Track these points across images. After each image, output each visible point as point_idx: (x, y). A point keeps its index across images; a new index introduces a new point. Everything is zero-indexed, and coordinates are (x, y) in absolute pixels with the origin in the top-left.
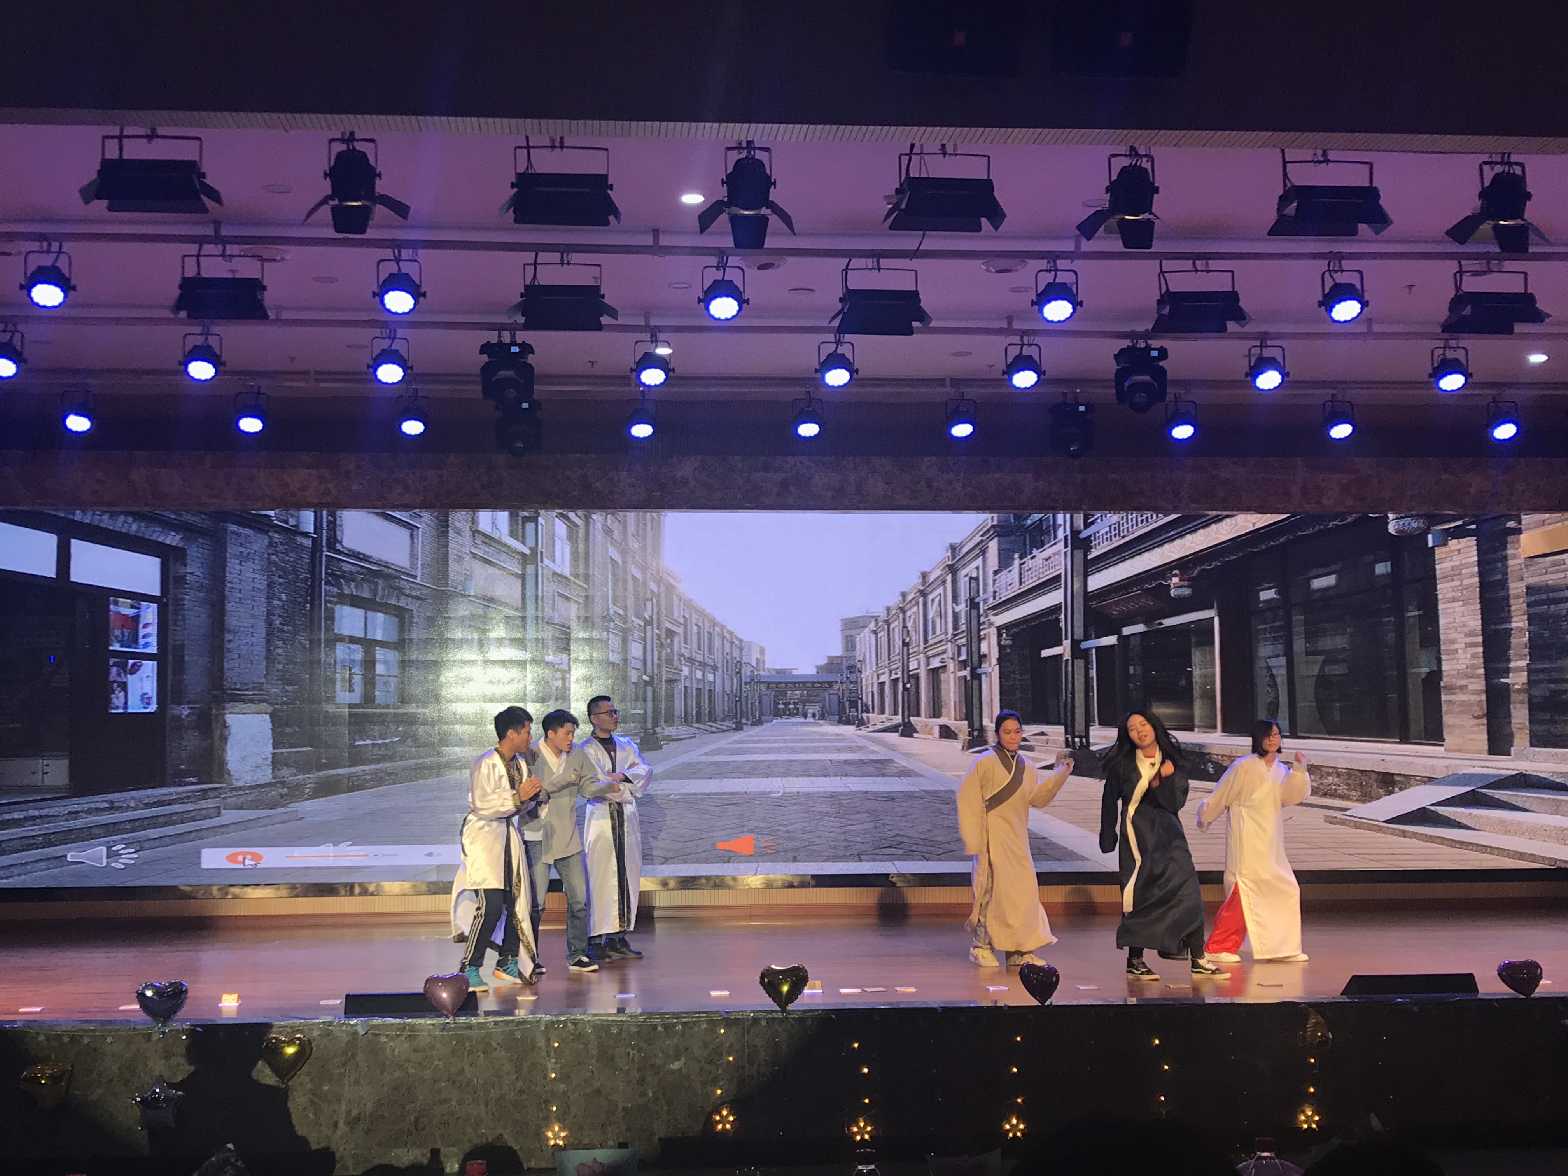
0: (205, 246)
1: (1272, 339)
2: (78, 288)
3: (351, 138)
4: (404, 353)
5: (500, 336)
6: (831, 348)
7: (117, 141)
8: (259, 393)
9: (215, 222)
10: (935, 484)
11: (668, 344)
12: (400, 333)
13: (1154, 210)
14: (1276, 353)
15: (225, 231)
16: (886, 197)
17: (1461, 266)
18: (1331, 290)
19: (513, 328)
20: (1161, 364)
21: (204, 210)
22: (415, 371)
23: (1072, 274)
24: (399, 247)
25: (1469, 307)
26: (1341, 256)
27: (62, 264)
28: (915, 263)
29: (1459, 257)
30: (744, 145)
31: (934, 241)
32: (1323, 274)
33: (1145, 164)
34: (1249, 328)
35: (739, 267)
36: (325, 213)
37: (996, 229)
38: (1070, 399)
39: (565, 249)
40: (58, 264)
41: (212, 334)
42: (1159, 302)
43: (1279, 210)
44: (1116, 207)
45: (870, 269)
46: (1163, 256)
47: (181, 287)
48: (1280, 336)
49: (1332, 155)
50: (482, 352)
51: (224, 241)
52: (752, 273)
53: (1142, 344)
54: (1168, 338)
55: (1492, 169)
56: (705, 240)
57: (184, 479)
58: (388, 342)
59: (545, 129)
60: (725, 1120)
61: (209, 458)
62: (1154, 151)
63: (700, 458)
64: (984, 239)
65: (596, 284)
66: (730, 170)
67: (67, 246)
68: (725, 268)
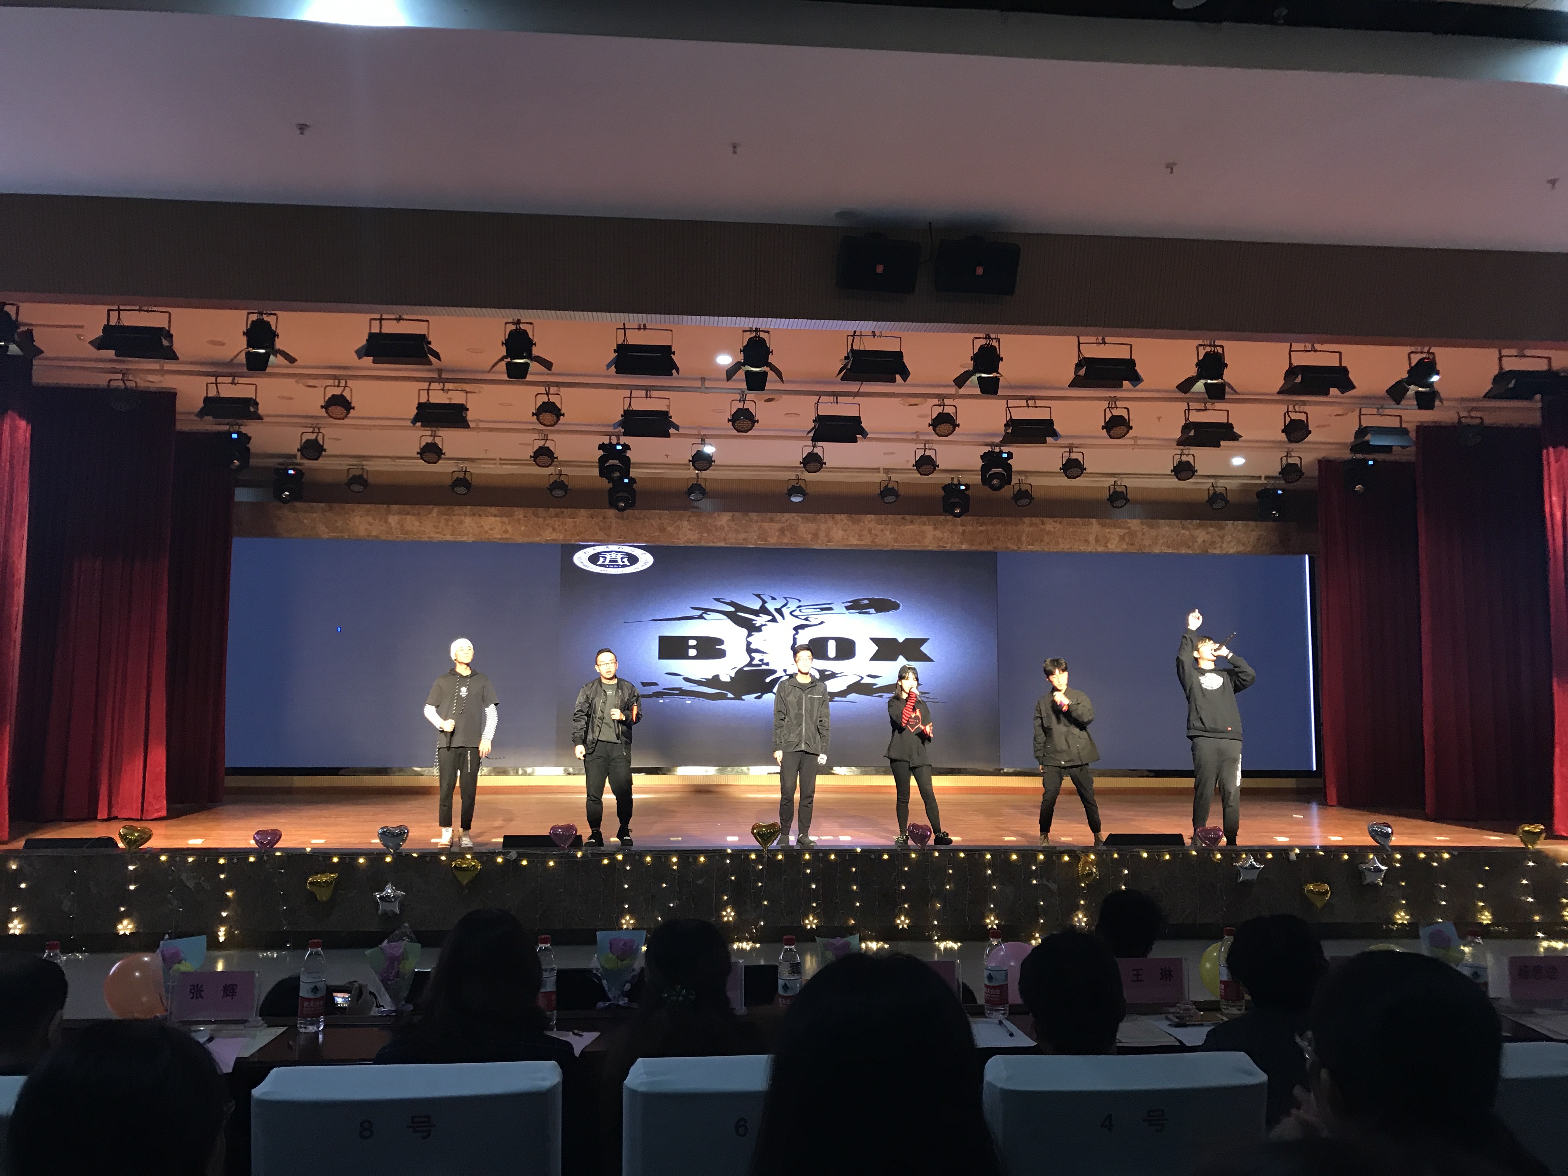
0: (433, 384)
2: (355, 408)
3: (518, 322)
4: (552, 449)
5: (610, 439)
6: (809, 450)
7: (378, 321)
8: (466, 471)
9: (438, 369)
10: (873, 532)
11: (711, 445)
12: (550, 437)
13: (999, 372)
14: (1080, 457)
15: (444, 375)
16: (840, 361)
17: (1189, 406)
18: (1109, 419)
19: (617, 436)
20: (1009, 461)
21: (430, 363)
22: (559, 459)
23: (953, 407)
24: (548, 386)
25: (1193, 431)
26: (1115, 399)
27: (347, 394)
28: (857, 400)
29: (1187, 401)
30: (754, 329)
31: (868, 387)
32: (1105, 410)
33: (995, 343)
34: (1060, 441)
35: (753, 401)
36: (502, 366)
37: (905, 381)
38: (955, 482)
39: (647, 389)
40: (344, 393)
41: (438, 436)
42: (1005, 425)
43: (1075, 372)
44: (977, 369)
45: (832, 403)
46: (1006, 398)
47: (417, 408)
48: (1081, 446)
49: (1108, 340)
50: (599, 449)
51: (444, 381)
52: (761, 404)
53: (997, 450)
54: (1012, 446)
55: (1204, 349)
56: (730, 384)
57: (421, 523)
58: (543, 442)
59: (633, 319)
60: (729, 915)
61: (436, 510)
62: (1000, 336)
63: (731, 514)
64: (899, 386)
65: (666, 410)
66: (745, 344)
67: (350, 383)
68: (744, 401)
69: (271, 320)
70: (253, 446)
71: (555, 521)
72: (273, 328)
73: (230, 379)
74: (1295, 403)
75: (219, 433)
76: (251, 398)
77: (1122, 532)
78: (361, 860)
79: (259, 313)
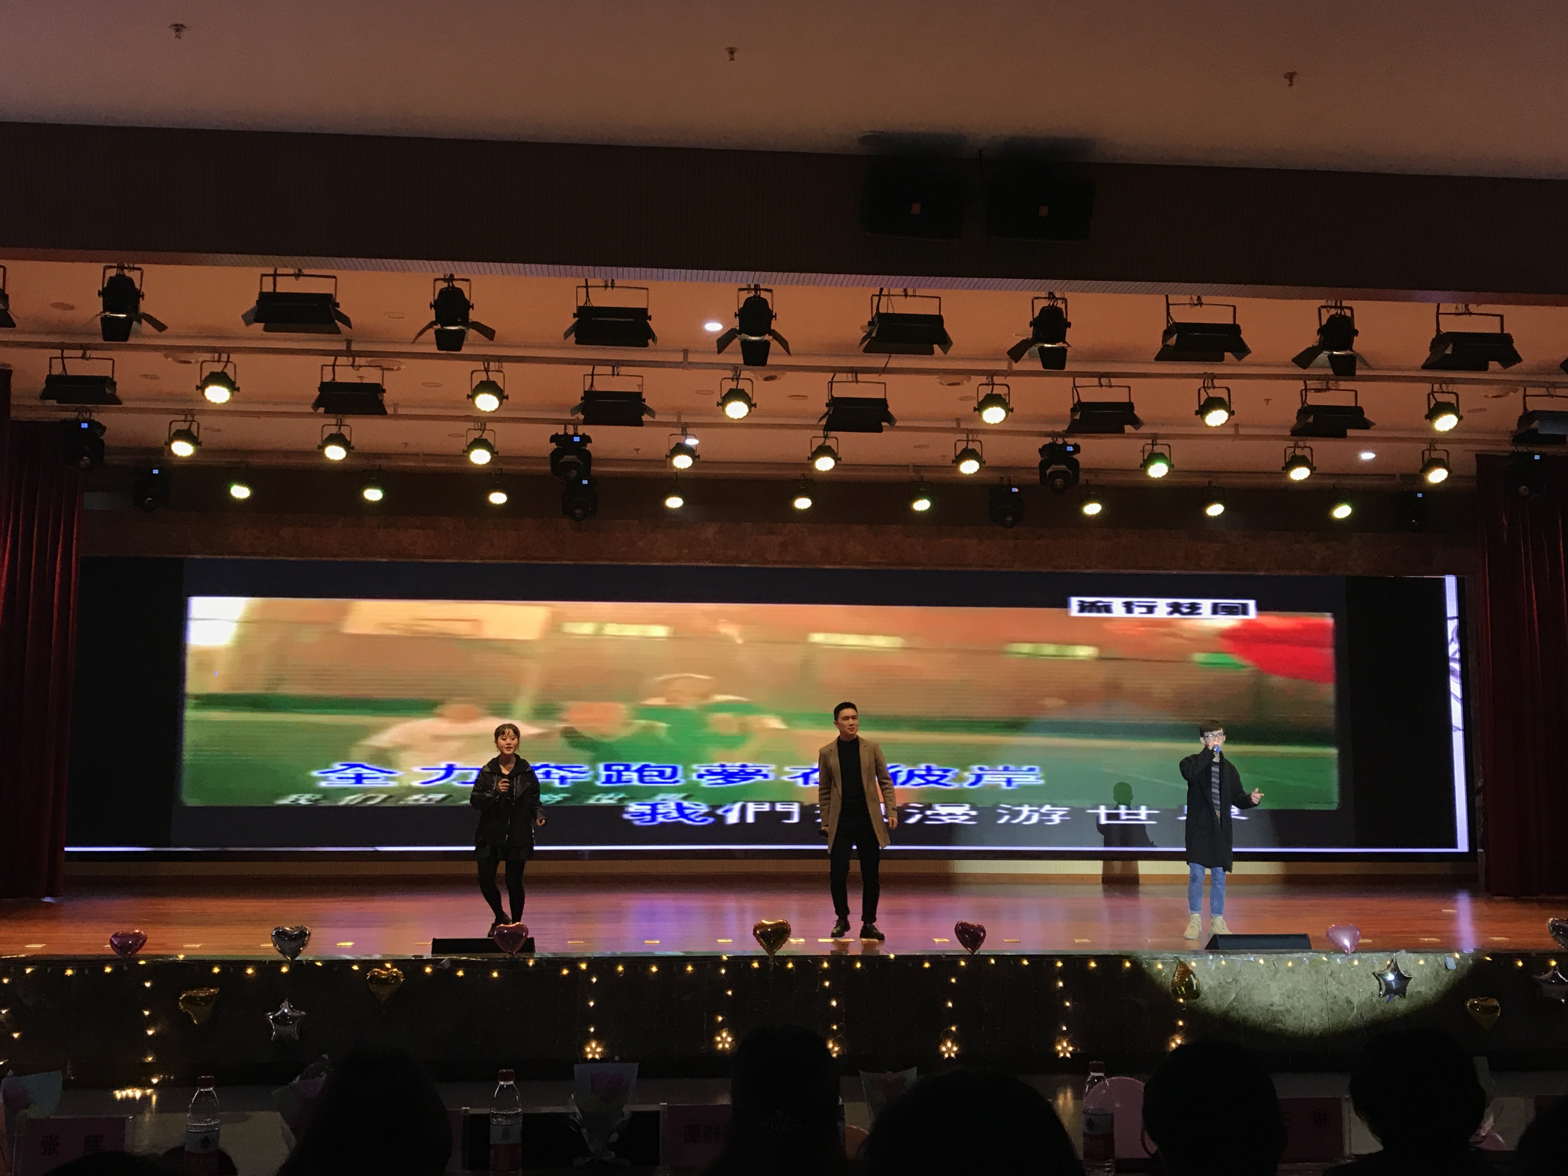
0: (340, 358)
1: (1160, 438)
2: (242, 390)
3: (451, 278)
4: (491, 441)
5: (565, 429)
6: (820, 442)
7: (272, 278)
8: (379, 471)
10: (901, 548)
11: (695, 436)
12: (489, 426)
13: (1066, 340)
14: (1165, 450)
15: (355, 347)
16: (862, 328)
17: (1305, 385)
18: (1205, 402)
19: (575, 424)
20: (1076, 456)
21: (338, 332)
22: (500, 455)
23: (1005, 387)
24: (489, 361)
25: (1312, 417)
26: (1213, 377)
27: (230, 371)
28: (884, 378)
29: (1305, 378)
30: (752, 287)
31: (898, 361)
32: (1199, 390)
33: (1060, 305)
34: (1143, 430)
35: (749, 379)
36: (431, 334)
37: (946, 353)
38: (1005, 482)
39: (616, 364)
40: (225, 371)
41: (344, 425)
42: (1072, 410)
43: (1164, 342)
44: (1038, 337)
45: (850, 382)
46: (1074, 375)
47: (320, 389)
48: (1166, 436)
49: (1204, 299)
50: (551, 441)
51: (354, 354)
52: (759, 383)
53: (1060, 441)
54: (1080, 437)
55: (1328, 312)
56: (722, 358)
57: (321, 536)
58: (479, 433)
59: (598, 275)
60: (724, 1040)
61: (341, 520)
62: (1066, 295)
63: (719, 524)
64: (937, 360)
65: (637, 390)
66: (741, 305)
67: (233, 357)
68: (738, 379)
69: (135, 276)
70: (106, 437)
71: (493, 535)
72: (137, 286)
73: (79, 353)
74: (1445, 380)
75: (64, 422)
76: (107, 377)
77: (1219, 547)
78: (250, 971)
79: (118, 267)
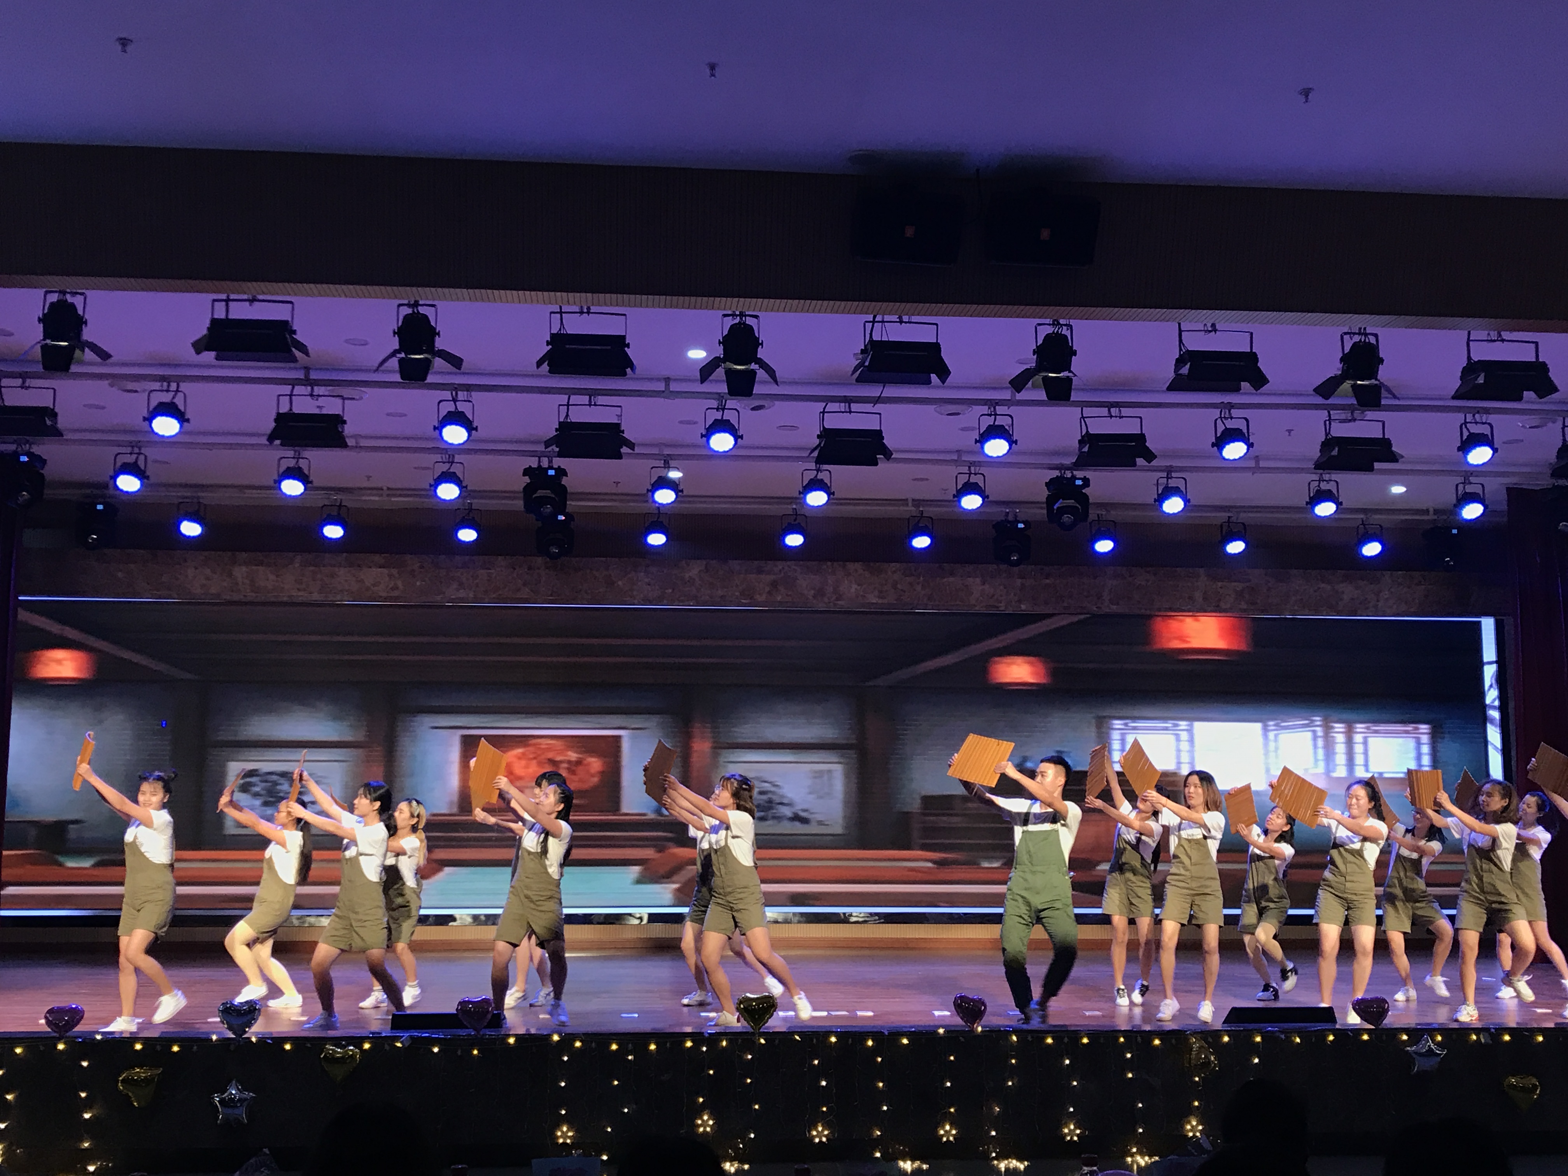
0: (296, 387)
1: (1176, 471)
2: (191, 421)
3: (416, 304)
4: (459, 475)
5: (539, 462)
6: (812, 474)
7: (224, 303)
8: (340, 506)
9: (305, 368)
10: (899, 586)
11: (678, 469)
12: (457, 458)
13: (1072, 369)
14: (1181, 484)
15: (313, 376)
16: (855, 355)
17: (1329, 415)
18: (1222, 434)
19: (549, 456)
20: (1085, 491)
21: (294, 360)
22: (470, 489)
23: (1009, 418)
24: (456, 390)
25: (1337, 449)
26: (1231, 406)
27: (179, 401)
28: (879, 407)
29: (1329, 408)
30: (738, 313)
31: (891, 391)
32: (1216, 420)
33: (1065, 331)
34: (1156, 463)
35: (735, 409)
36: (394, 363)
37: (943, 382)
38: (1011, 518)
39: (592, 393)
40: (175, 401)
41: (303, 458)
42: (1080, 442)
43: (1176, 370)
44: (1041, 366)
45: (843, 412)
46: (1082, 405)
47: (276, 420)
48: (1182, 469)
49: (1219, 326)
50: (524, 474)
51: (313, 383)
52: (746, 413)
53: (1068, 474)
54: (1089, 470)
55: (1351, 339)
56: (706, 387)
57: (277, 576)
58: (447, 466)
59: (572, 301)
60: (706, 1123)
61: (298, 558)
62: (1072, 322)
63: (704, 562)
64: (935, 390)
65: (615, 421)
66: (725, 333)
67: (183, 386)
68: (723, 409)
69: (78, 301)
70: (48, 472)
71: (462, 574)
72: (80, 312)
73: (19, 382)
74: (1478, 410)
76: (47, 408)
77: (1240, 586)
78: (175, 1048)
79: (60, 292)
